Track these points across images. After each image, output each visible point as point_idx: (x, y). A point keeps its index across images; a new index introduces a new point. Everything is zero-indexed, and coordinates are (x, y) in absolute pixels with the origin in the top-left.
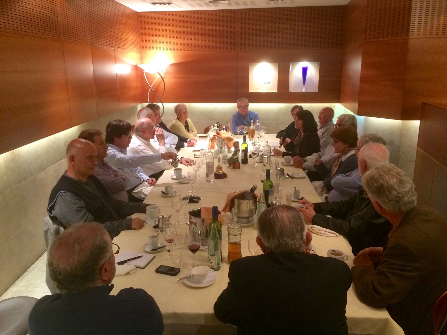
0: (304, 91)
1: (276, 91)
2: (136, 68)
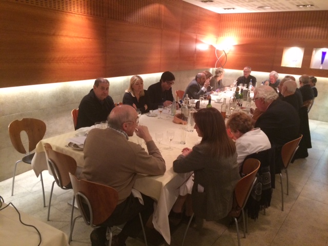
0: (321, 68)
1: (300, 67)
2: (212, 47)
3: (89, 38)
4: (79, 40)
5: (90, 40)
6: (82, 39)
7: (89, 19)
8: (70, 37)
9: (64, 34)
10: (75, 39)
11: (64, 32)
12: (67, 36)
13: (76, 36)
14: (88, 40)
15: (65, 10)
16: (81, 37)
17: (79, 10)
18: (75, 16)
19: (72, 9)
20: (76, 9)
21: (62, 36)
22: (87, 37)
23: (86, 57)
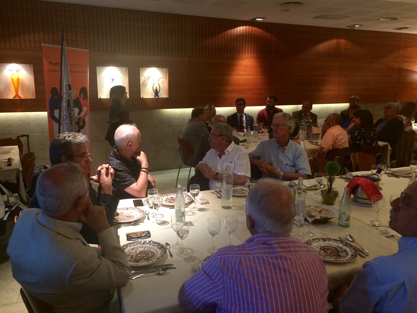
3: (256, 75)
4: (247, 77)
5: (258, 76)
6: (250, 76)
7: (257, 61)
8: (240, 75)
9: (236, 74)
10: (244, 76)
11: (236, 72)
12: (238, 75)
13: (245, 74)
14: (255, 76)
15: (238, 57)
16: (250, 75)
17: (249, 56)
18: (245, 60)
19: (244, 55)
20: (247, 56)
21: (234, 75)
22: (254, 74)
23: (253, 89)
